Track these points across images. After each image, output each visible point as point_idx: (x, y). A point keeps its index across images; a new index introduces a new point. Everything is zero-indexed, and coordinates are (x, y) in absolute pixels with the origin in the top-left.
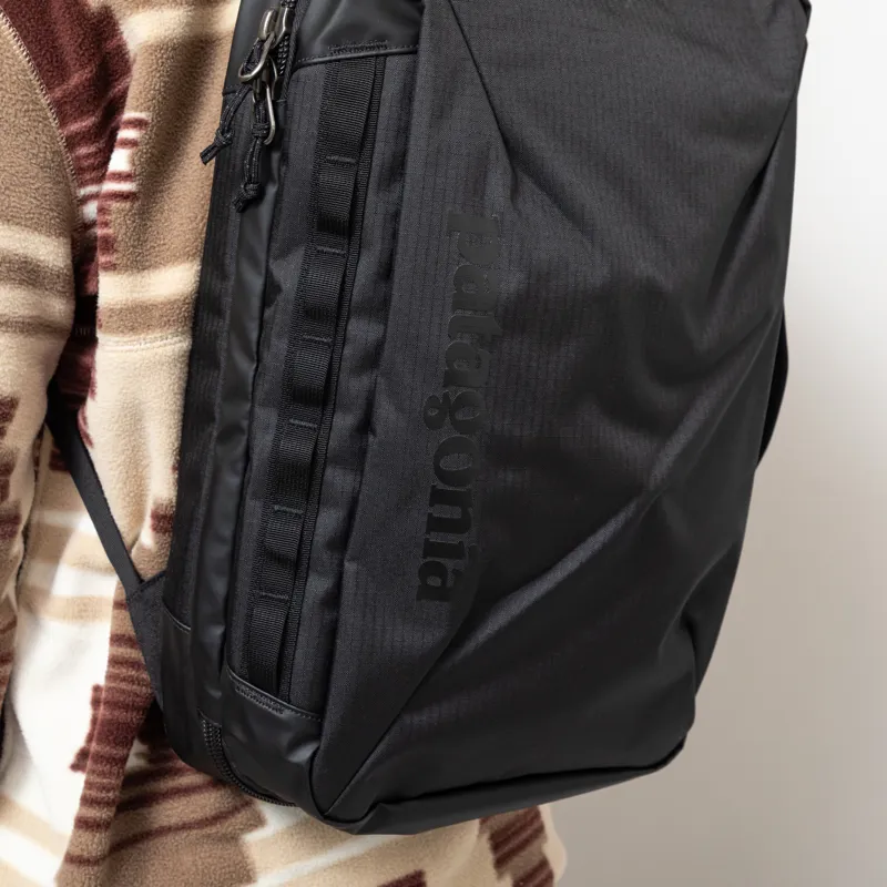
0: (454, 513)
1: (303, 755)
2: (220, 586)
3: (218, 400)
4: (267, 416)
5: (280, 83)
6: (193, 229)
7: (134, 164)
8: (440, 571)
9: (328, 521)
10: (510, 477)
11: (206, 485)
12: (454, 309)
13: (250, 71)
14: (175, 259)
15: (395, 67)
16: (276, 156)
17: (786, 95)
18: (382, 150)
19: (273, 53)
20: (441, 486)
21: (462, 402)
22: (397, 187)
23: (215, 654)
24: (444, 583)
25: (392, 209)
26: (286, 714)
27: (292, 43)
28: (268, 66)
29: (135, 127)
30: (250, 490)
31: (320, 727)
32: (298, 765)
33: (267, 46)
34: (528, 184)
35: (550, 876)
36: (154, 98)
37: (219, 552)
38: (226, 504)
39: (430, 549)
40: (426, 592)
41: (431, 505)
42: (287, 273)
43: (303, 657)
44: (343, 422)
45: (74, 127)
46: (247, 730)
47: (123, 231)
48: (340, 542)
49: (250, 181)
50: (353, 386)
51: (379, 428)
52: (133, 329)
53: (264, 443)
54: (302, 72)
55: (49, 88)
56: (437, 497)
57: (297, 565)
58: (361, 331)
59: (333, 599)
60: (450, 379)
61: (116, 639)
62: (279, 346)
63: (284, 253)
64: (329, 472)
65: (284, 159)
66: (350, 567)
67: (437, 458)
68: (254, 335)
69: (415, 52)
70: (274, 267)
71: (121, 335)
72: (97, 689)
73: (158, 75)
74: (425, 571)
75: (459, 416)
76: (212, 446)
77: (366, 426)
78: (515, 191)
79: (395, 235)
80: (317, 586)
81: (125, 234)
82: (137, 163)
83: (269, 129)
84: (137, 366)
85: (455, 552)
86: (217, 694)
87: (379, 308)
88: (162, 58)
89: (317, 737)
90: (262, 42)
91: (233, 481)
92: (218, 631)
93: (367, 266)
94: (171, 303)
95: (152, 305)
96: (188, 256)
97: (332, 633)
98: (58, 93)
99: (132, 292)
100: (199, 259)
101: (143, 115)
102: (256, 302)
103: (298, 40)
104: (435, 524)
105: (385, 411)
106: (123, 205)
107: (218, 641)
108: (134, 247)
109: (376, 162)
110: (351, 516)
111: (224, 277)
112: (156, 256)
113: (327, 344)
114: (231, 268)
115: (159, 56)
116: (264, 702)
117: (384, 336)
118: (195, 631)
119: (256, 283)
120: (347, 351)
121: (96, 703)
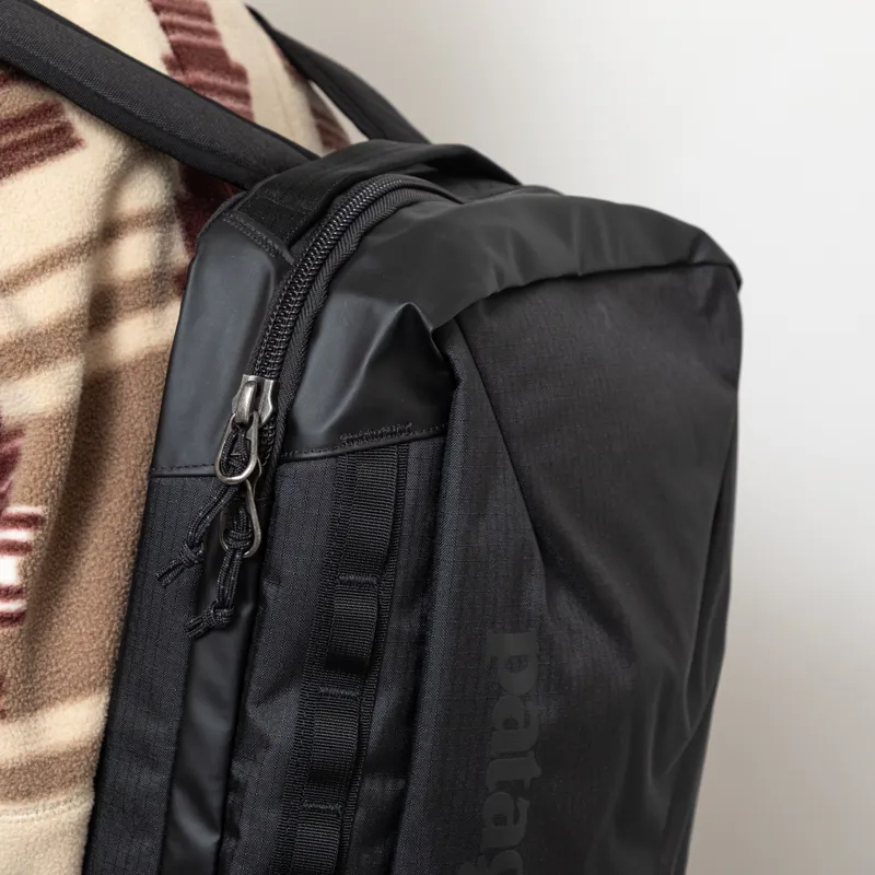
6: (99, 649)
7: (25, 576)
14: (76, 691)
29: (29, 526)
36: (53, 487)
47: (12, 665)
49: (222, 607)
52: (28, 795)
69: (443, 434)
71: (11, 802)
73: (59, 456)
81: (15, 668)
82: (29, 573)
83: (252, 540)
84: (32, 840)
88: (63, 433)
93: (384, 706)
94: (75, 753)
95: (50, 758)
96: (95, 687)
99: (26, 743)
100: (107, 689)
101: (38, 510)
106: (12, 630)
108: (24, 682)
112: (49, 689)
113: (335, 812)
115: (61, 430)
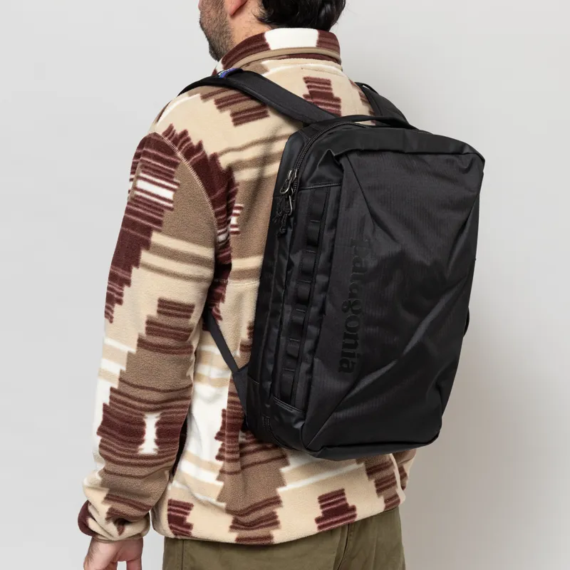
0: (352, 342)
1: (299, 425)
2: (270, 368)
3: (271, 303)
4: (288, 308)
5: (294, 194)
6: (261, 244)
7: (238, 222)
8: (347, 362)
9: (308, 344)
10: (372, 329)
11: (266, 332)
12: (353, 271)
13: (284, 191)
14: (254, 254)
15: (334, 191)
16: (292, 219)
17: (476, 193)
18: (329, 217)
19: (292, 185)
20: (348, 332)
21: (355, 303)
22: (334, 231)
23: (268, 392)
24: (348, 366)
25: (332, 237)
26: (293, 411)
27: (298, 181)
28: (290, 189)
29: (239, 209)
30: (282, 333)
31: (305, 416)
32: (297, 429)
33: (290, 183)
34: (378, 229)
35: (399, 501)
36: (246, 200)
37: (271, 355)
38: (273, 339)
39: (343, 354)
40: (341, 369)
41: (344, 339)
42: (296, 259)
43: (300, 392)
44: (314, 310)
45: (218, 209)
46: (280, 417)
48: (313, 351)
49: (283, 228)
50: (318, 298)
51: (327, 313)
52: (238, 279)
53: (287, 318)
54: (303, 191)
55: (209, 195)
56: (346, 336)
57: (297, 359)
58: (321, 279)
59: (310, 371)
60: (352, 295)
61: (231, 394)
62: (293, 284)
63: (295, 253)
64: (309, 327)
65: (295, 221)
66: (316, 360)
67: (346, 322)
68: (284, 280)
69: (341, 185)
70: (291, 257)
72: (224, 411)
73: (248, 192)
74: (342, 362)
75: (354, 308)
76: (268, 319)
77: (322, 311)
78: (374, 231)
79: (333, 246)
80: (305, 367)
83: (290, 210)
85: (352, 355)
86: (268, 406)
87: (327, 272)
88: (250, 186)
89: (303, 419)
90: (288, 181)
91: (276, 331)
92: (270, 383)
93: (323, 258)
94: (252, 270)
96: (259, 254)
97: (310, 383)
98: (213, 197)
100: (262, 255)
101: (242, 205)
102: (285, 269)
103: (301, 180)
104: (345, 346)
105: (329, 306)
107: (269, 387)
109: (327, 222)
110: (316, 342)
111: (274, 260)
113: (309, 283)
114: (276, 256)
116: (286, 407)
117: (329, 281)
118: (261, 384)
119: (285, 262)
120: (316, 286)
121: (224, 416)
